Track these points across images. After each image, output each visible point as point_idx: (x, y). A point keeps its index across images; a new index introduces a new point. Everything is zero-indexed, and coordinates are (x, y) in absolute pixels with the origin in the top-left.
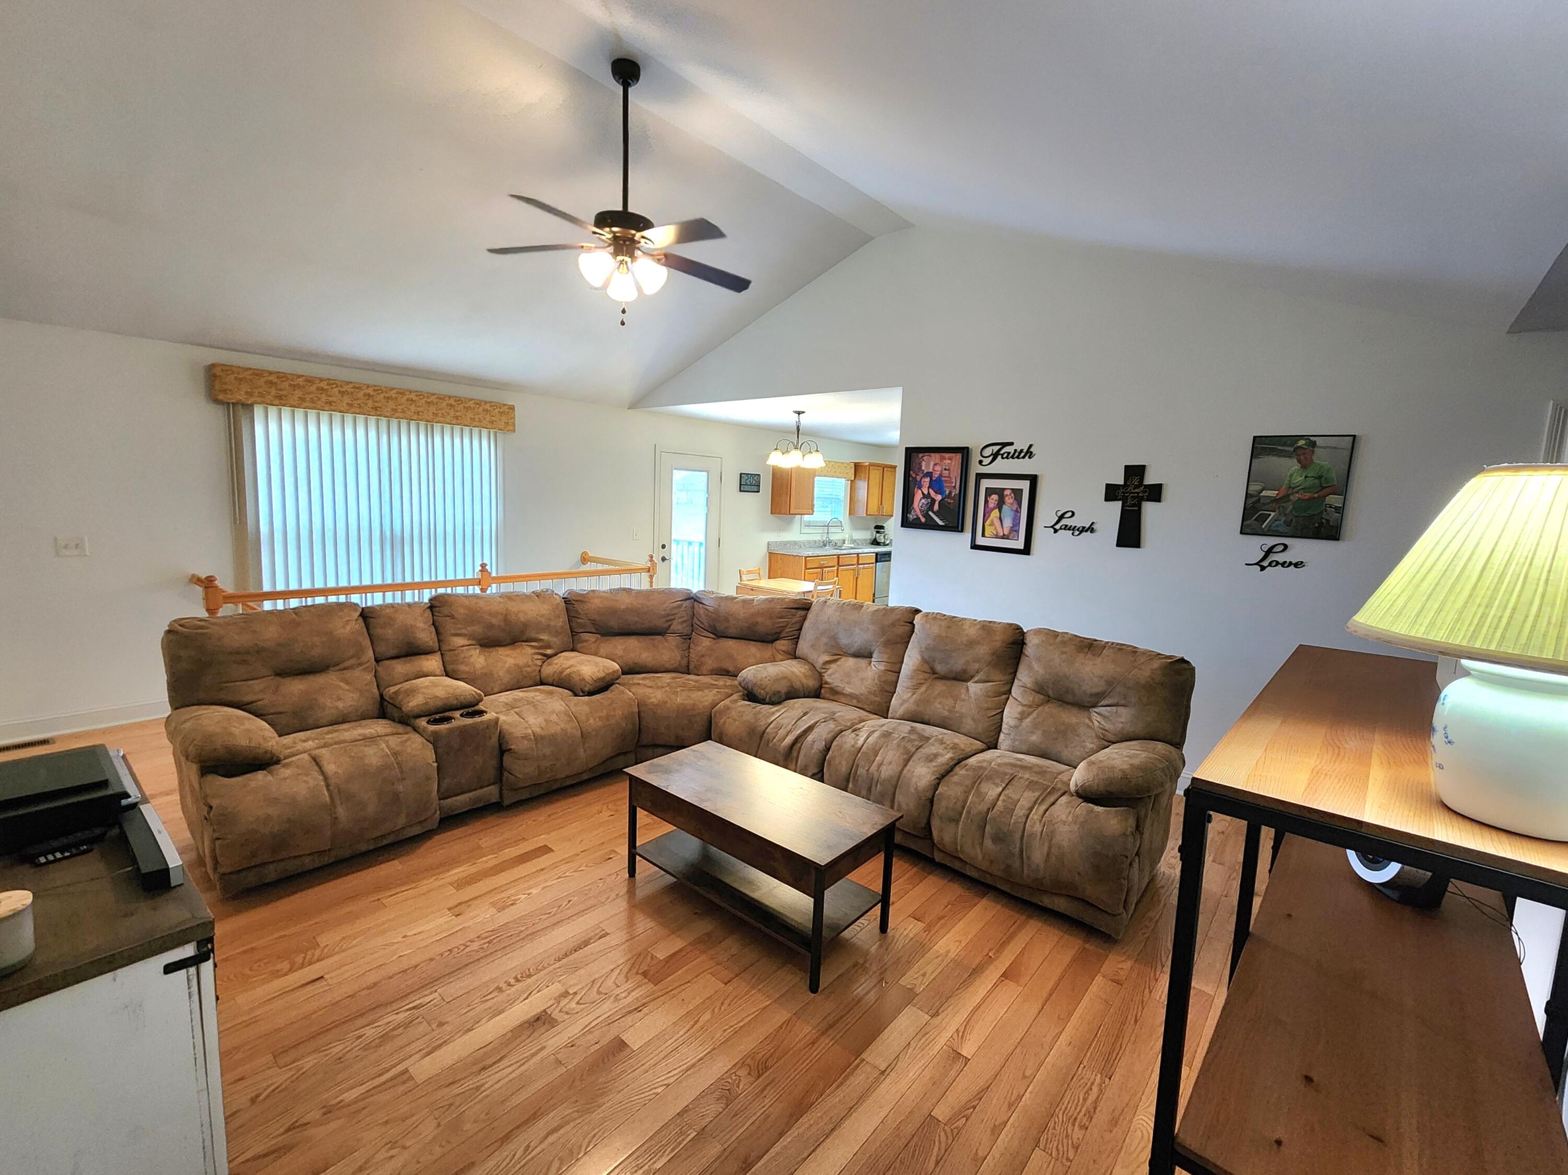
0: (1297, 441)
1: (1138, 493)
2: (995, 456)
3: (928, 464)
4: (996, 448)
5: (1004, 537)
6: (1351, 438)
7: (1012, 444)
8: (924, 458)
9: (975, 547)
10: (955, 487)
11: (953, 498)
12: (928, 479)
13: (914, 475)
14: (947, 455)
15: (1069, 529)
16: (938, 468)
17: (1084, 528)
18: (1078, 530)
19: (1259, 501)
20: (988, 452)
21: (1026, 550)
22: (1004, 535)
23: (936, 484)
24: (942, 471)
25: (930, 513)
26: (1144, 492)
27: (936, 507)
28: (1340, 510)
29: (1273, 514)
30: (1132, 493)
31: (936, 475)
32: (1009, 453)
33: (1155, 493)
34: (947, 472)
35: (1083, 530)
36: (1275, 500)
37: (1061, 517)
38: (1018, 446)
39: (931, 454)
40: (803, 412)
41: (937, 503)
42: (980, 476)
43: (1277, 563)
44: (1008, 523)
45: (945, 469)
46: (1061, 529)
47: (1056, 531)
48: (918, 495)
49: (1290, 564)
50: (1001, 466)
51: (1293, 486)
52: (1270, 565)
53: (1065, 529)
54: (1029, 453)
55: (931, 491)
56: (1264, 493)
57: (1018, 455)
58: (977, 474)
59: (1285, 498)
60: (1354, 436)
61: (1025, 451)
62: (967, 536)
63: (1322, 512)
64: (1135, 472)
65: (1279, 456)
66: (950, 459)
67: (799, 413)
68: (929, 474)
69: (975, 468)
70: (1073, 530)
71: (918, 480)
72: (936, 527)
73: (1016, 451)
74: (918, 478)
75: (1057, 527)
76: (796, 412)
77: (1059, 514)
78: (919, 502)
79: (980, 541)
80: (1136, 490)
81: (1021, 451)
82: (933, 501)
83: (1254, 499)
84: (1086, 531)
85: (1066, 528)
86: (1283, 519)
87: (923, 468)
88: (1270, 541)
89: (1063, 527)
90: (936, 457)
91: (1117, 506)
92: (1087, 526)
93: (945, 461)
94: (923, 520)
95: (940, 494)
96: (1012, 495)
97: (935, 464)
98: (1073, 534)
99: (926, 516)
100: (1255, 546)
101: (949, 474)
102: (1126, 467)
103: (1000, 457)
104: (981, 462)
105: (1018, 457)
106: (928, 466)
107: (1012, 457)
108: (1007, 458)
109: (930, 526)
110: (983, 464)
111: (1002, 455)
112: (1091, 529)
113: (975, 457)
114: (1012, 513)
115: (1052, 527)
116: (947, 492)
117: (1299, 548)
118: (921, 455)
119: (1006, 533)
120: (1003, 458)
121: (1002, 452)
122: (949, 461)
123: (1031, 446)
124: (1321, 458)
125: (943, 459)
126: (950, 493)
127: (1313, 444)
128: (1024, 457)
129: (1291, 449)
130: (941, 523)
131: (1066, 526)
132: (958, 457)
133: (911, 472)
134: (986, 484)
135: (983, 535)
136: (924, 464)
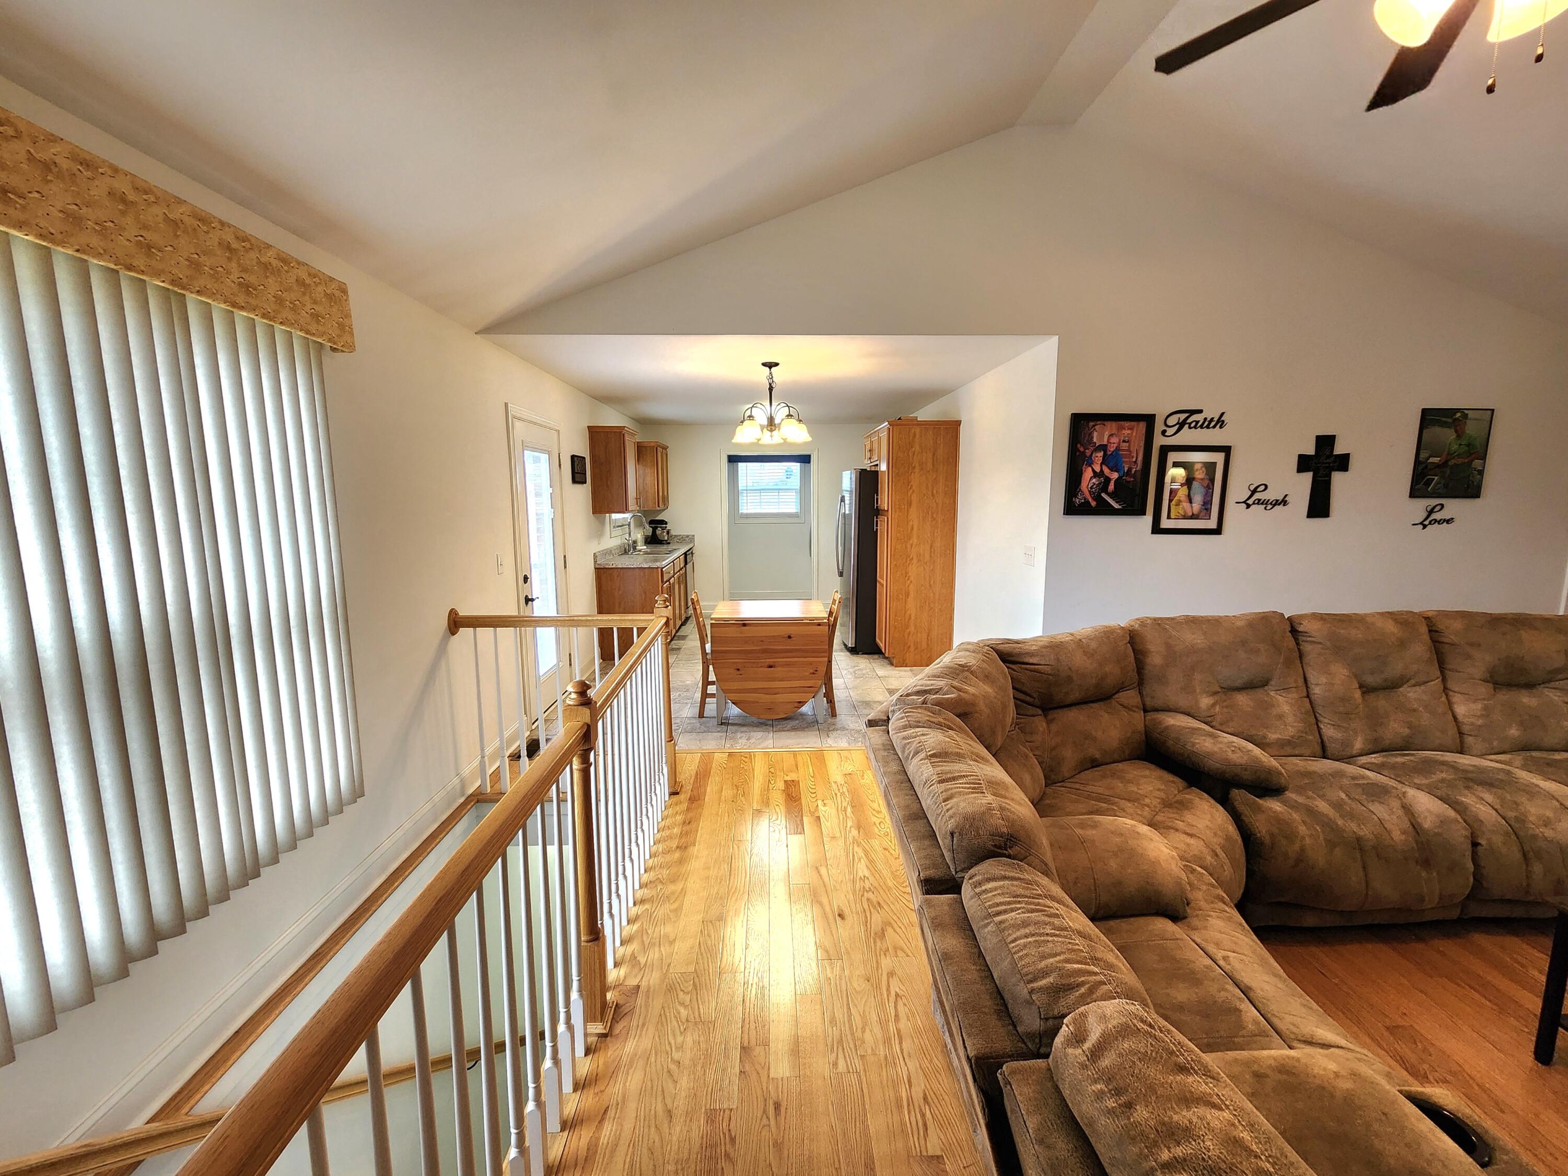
0: (1455, 414)
1: (1329, 463)
2: (1181, 425)
3: (1101, 435)
4: (1183, 416)
5: (1193, 517)
6: (1489, 412)
7: (1200, 411)
8: (1097, 427)
9: (1157, 529)
10: (1135, 462)
11: (1134, 476)
12: (1102, 454)
13: (1082, 449)
14: (1127, 424)
15: (1262, 504)
16: (1114, 440)
17: (1277, 501)
18: (1271, 504)
19: (1426, 467)
20: (1173, 420)
21: (1218, 531)
22: (1193, 514)
23: (1112, 460)
24: (1119, 443)
25: (1103, 495)
26: (1335, 462)
27: (1111, 487)
28: (1481, 472)
29: (1436, 478)
30: (1323, 463)
31: (1112, 448)
32: (1197, 422)
33: (1343, 463)
34: (1127, 444)
35: (1276, 503)
36: (1438, 466)
37: (1254, 492)
38: (1207, 414)
39: (1106, 423)
40: (777, 364)
41: (1112, 483)
42: (1165, 450)
43: (1436, 521)
44: (1198, 499)
45: (1124, 441)
46: (1254, 503)
47: (1248, 506)
48: (1088, 474)
49: (1445, 520)
50: (1187, 437)
51: (1451, 452)
52: (1430, 523)
53: (1258, 504)
54: (1220, 423)
55: (1104, 468)
56: (1431, 460)
57: (1207, 424)
58: (1162, 446)
59: (1445, 464)
60: (1493, 410)
61: (1216, 419)
62: (1148, 519)
63: (1469, 476)
64: (1325, 442)
65: (1442, 426)
66: (1132, 429)
67: (770, 365)
68: (1103, 448)
69: (1159, 441)
70: (1266, 504)
71: (1088, 455)
72: (1111, 512)
73: (1205, 419)
74: (1088, 453)
75: (1250, 502)
76: (764, 364)
77: (1252, 488)
78: (1088, 479)
79: (1165, 523)
80: (1328, 461)
81: (1212, 420)
82: (1108, 480)
83: (1424, 465)
84: (1279, 504)
85: (1259, 502)
86: (1443, 482)
87: (1095, 440)
88: (1434, 502)
89: (1256, 502)
90: (1111, 426)
91: (1308, 477)
92: (1281, 498)
93: (1124, 432)
94: (1093, 504)
95: (1116, 471)
96: (1204, 469)
97: (1111, 435)
98: (1265, 508)
99: (1098, 498)
100: (1420, 507)
101: (1129, 447)
102: (1318, 437)
103: (1187, 426)
104: (1164, 433)
105: (1208, 427)
106: (1101, 436)
107: (1201, 427)
108: (1195, 427)
109: (1103, 510)
110: (1166, 434)
111: (1190, 424)
112: (1284, 502)
113: (1159, 427)
114: (1203, 490)
115: (1244, 502)
116: (1126, 469)
117: (1453, 507)
118: (1091, 424)
119: (1195, 513)
120: (1190, 428)
121: (1189, 421)
122: (1129, 432)
123: (1223, 414)
124: (1471, 429)
125: (1121, 428)
126: (1130, 470)
127: (1465, 416)
128: (1214, 427)
129: (1449, 420)
130: (1116, 506)
131: (1259, 500)
132: (1142, 426)
133: (1079, 446)
134: (1173, 457)
135: (1169, 517)
136: (1095, 434)
